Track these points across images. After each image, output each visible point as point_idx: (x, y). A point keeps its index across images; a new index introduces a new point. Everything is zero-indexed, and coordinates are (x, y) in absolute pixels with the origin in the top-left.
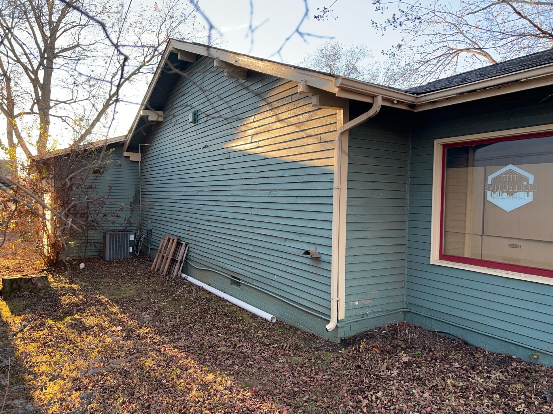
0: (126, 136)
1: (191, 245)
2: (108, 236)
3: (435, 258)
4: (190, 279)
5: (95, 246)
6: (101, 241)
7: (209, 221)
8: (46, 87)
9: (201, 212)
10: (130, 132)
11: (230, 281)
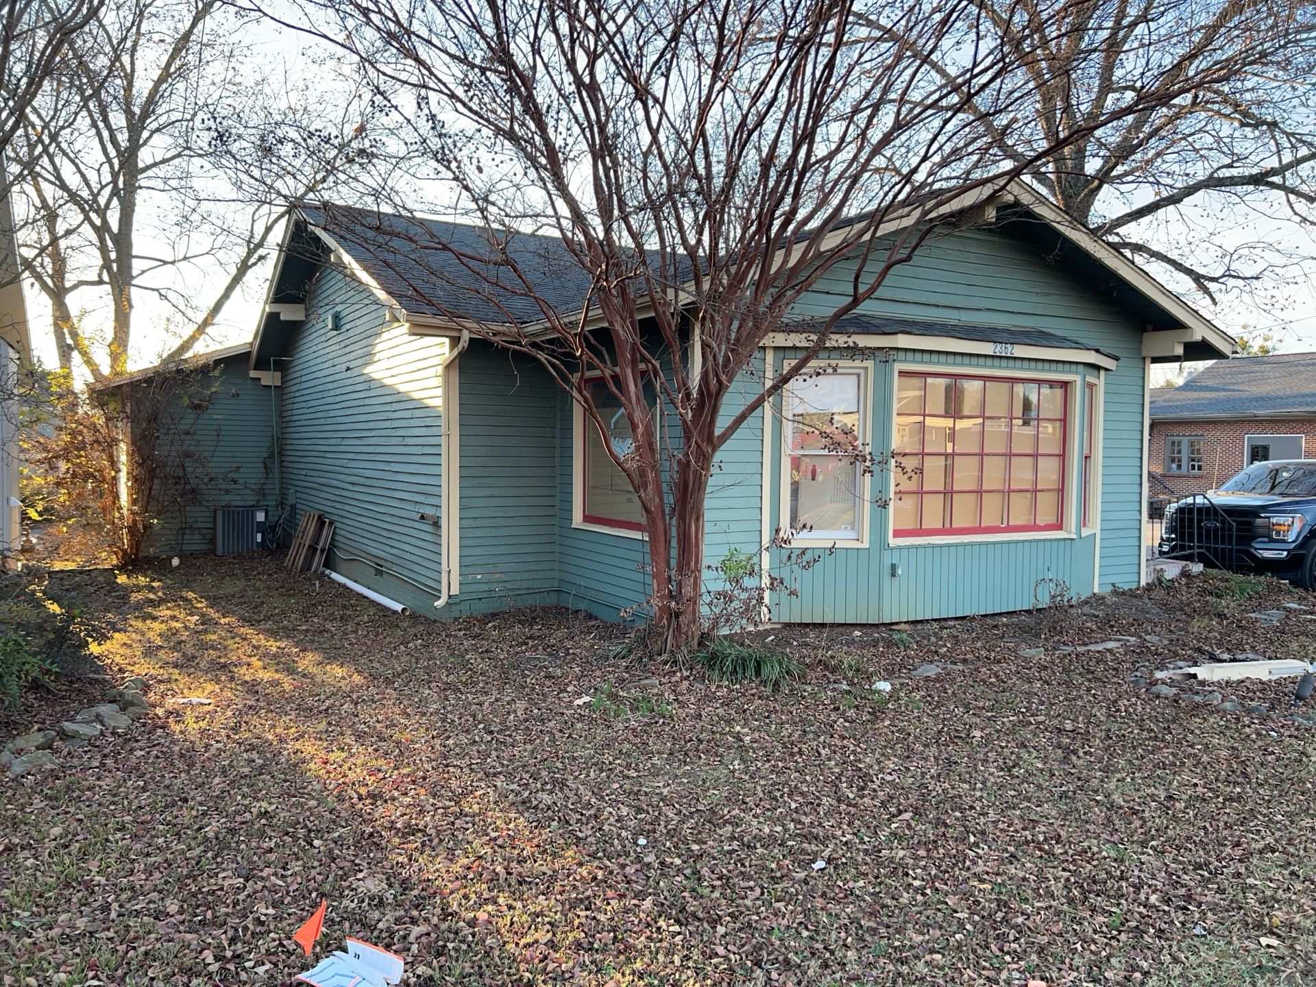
0: (251, 344)
1: (338, 524)
2: (219, 514)
3: (577, 519)
4: (334, 576)
5: (204, 535)
6: (211, 525)
7: (353, 484)
8: (123, 240)
9: (346, 471)
10: (255, 338)
11: (373, 571)
